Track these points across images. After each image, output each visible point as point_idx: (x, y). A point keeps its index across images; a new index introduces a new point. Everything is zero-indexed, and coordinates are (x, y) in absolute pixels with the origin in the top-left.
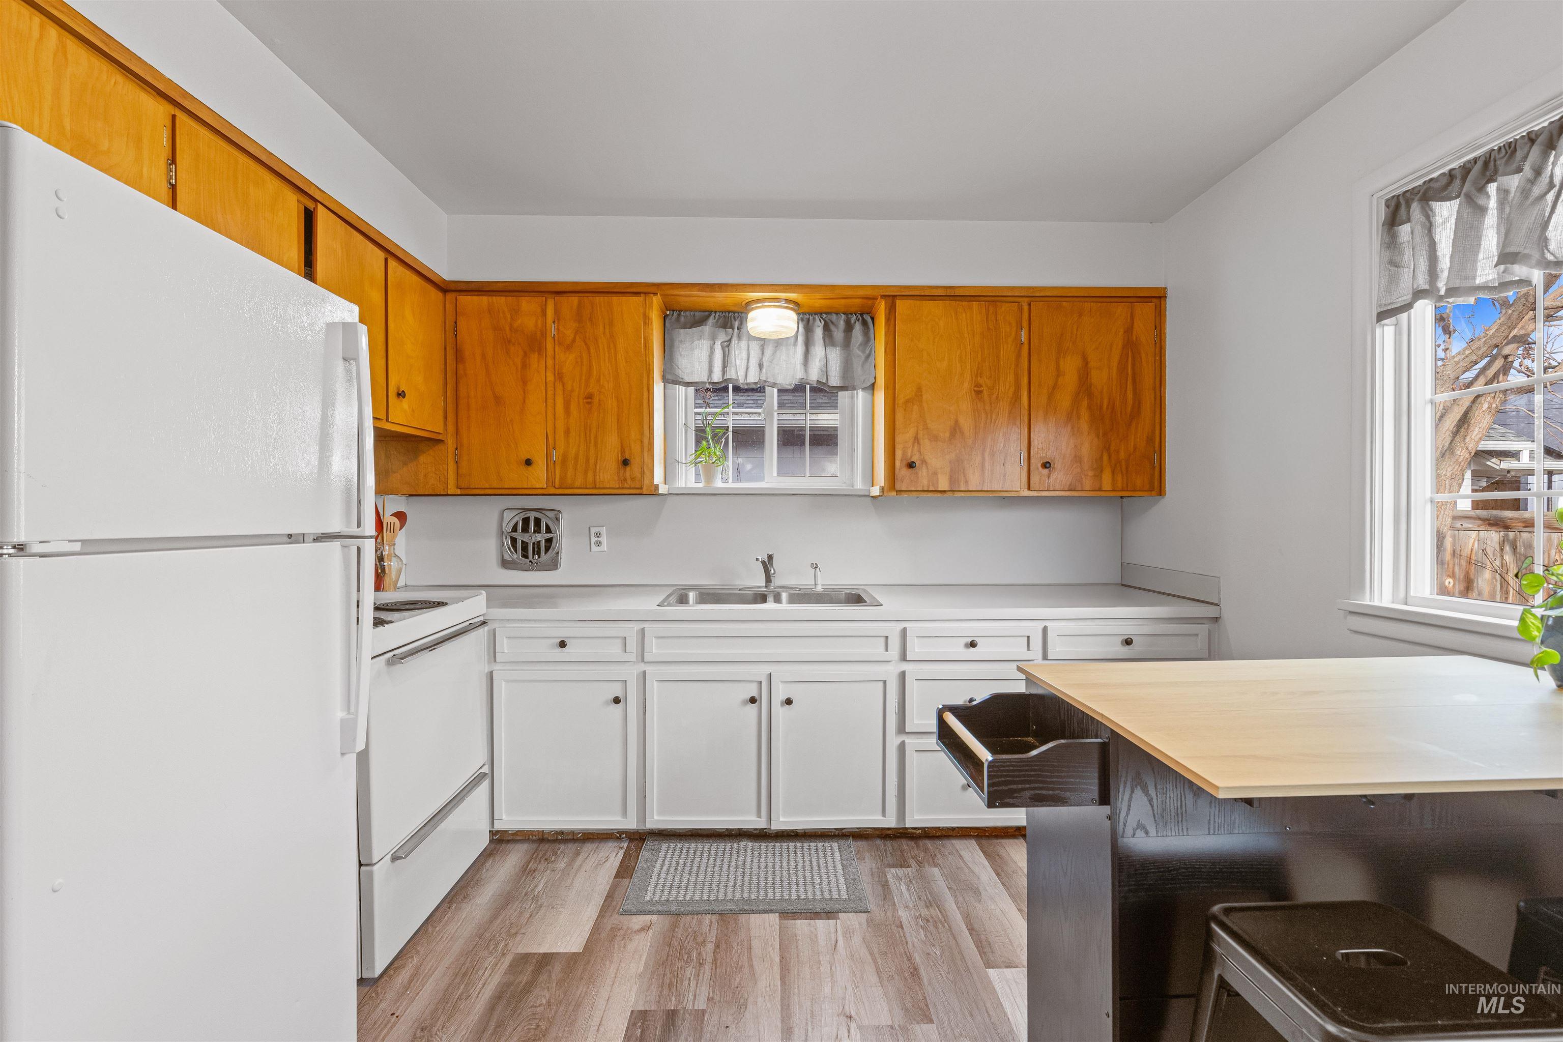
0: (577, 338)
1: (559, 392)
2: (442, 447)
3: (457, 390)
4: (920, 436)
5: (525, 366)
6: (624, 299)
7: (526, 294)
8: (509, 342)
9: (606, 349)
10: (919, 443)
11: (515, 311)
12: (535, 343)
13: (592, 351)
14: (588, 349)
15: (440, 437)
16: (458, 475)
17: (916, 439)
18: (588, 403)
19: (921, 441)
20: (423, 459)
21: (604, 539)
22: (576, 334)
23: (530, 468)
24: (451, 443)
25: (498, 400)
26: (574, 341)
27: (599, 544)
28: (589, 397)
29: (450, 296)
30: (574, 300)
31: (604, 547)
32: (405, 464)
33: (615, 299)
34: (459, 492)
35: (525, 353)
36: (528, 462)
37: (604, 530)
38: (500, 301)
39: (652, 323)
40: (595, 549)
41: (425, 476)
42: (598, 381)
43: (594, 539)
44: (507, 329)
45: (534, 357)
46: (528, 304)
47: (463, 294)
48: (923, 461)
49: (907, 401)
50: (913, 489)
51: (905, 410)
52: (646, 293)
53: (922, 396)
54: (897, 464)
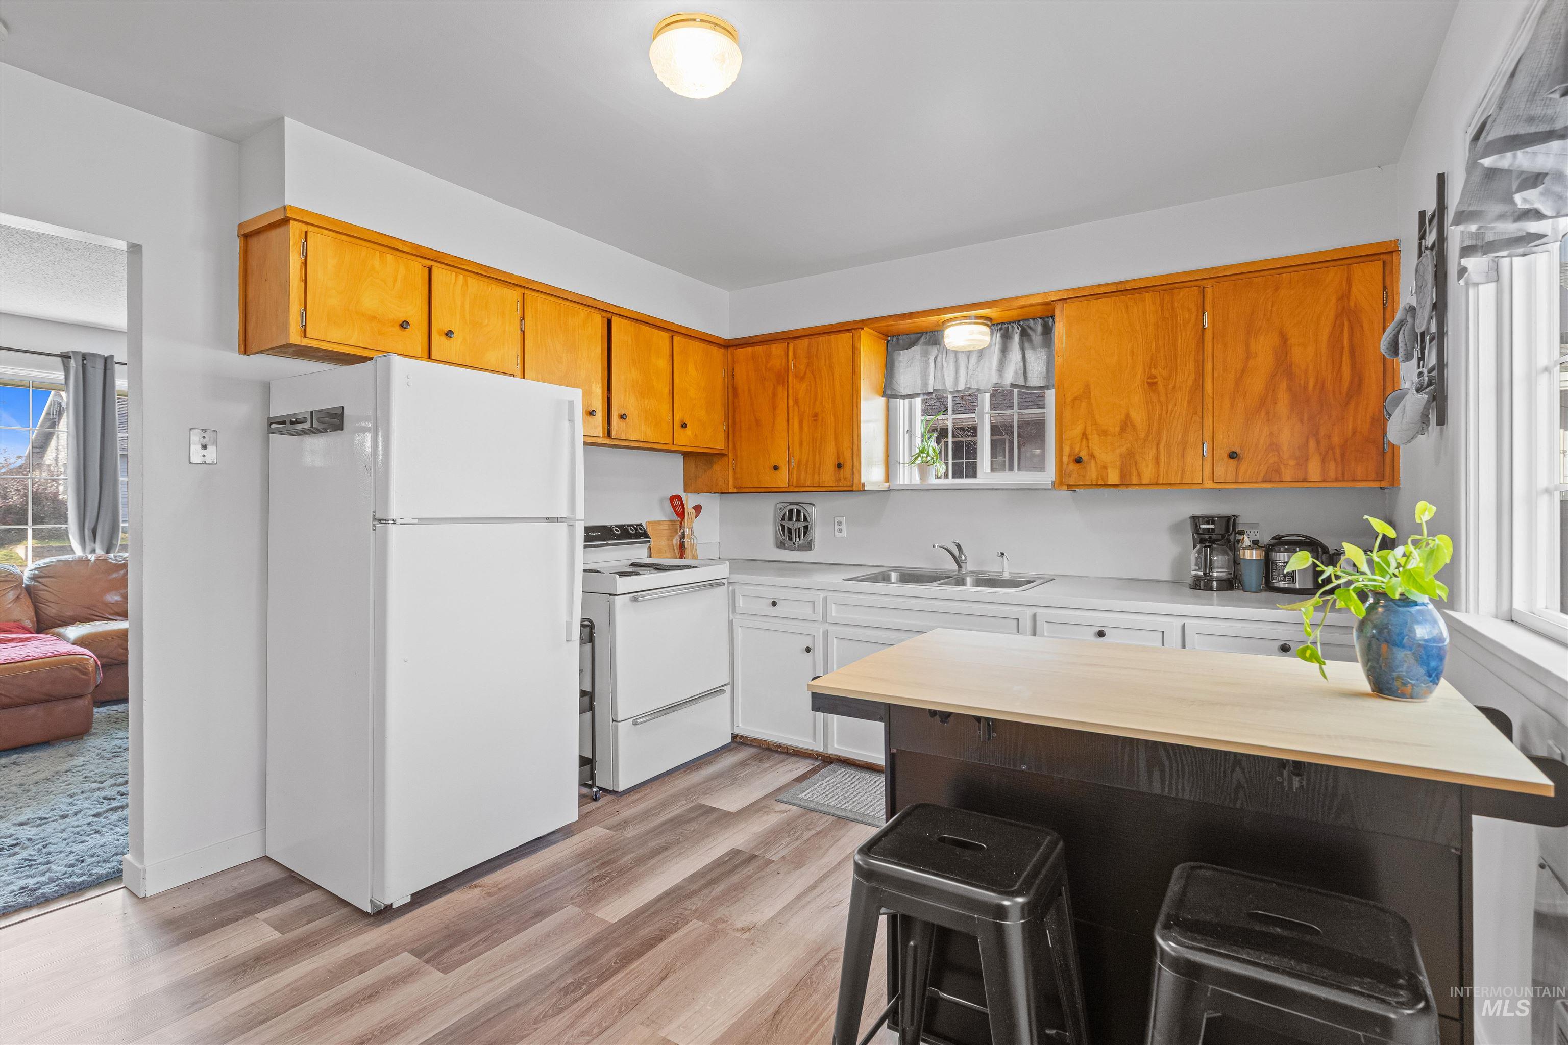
0: (808, 371)
1: (796, 413)
2: (726, 458)
3: (734, 417)
4: (1089, 431)
5: (774, 395)
6: (839, 336)
7: (776, 342)
8: (765, 379)
9: (827, 377)
10: (1087, 439)
11: (769, 356)
12: (782, 378)
13: (817, 380)
14: (815, 378)
15: (723, 452)
16: (735, 479)
17: (1084, 435)
18: (815, 420)
19: (1090, 437)
20: (716, 468)
21: (844, 527)
22: (807, 368)
23: (777, 472)
24: (731, 455)
25: (758, 422)
26: (805, 373)
27: (838, 531)
28: (816, 415)
29: (730, 350)
30: (805, 342)
31: (843, 533)
32: (705, 471)
33: (833, 337)
34: (738, 490)
35: (774, 385)
36: (775, 468)
37: (844, 520)
38: (759, 349)
39: (860, 352)
40: (836, 534)
41: (717, 480)
42: (822, 403)
43: (836, 527)
44: (763, 369)
45: (780, 389)
46: (777, 349)
47: (737, 347)
48: (1092, 456)
49: (1075, 399)
50: (1081, 483)
51: (1072, 408)
52: (855, 329)
53: (1090, 392)
54: (1065, 459)
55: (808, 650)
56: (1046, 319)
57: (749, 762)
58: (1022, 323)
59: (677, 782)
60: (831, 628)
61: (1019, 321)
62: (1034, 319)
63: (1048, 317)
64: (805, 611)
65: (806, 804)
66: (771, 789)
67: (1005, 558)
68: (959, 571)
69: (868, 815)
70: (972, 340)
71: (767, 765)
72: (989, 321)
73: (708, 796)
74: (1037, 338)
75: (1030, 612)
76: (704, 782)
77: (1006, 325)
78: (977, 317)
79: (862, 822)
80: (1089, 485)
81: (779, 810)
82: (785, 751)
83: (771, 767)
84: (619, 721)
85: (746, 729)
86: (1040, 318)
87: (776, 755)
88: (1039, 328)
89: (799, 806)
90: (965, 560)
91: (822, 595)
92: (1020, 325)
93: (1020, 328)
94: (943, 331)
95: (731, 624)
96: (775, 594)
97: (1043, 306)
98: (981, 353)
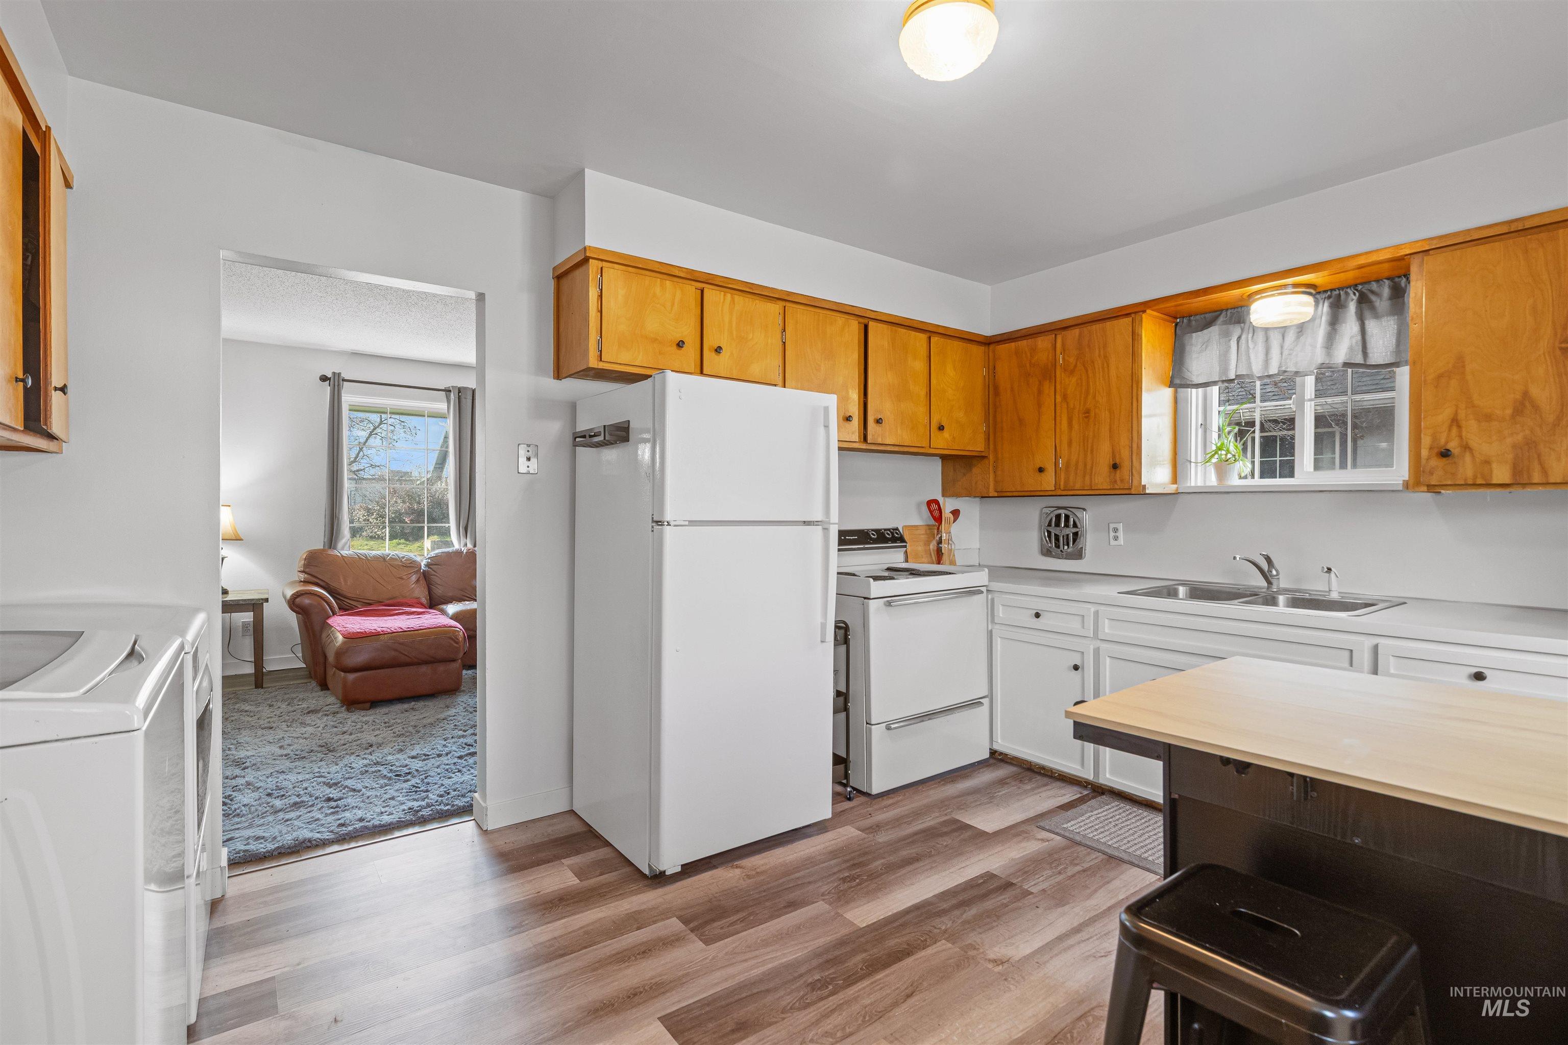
0: (1078, 363)
1: (1065, 411)
2: (986, 461)
3: (995, 417)
4: (1462, 415)
5: (1040, 392)
6: (1115, 322)
7: (1043, 334)
8: (1029, 375)
9: (1101, 369)
10: (1459, 427)
11: (1034, 350)
12: (1048, 373)
13: (1090, 372)
14: (1087, 371)
15: (983, 454)
16: (996, 482)
17: (1455, 422)
18: (1086, 417)
19: (1463, 423)
20: (976, 470)
21: (1121, 534)
22: (1077, 360)
23: (1042, 474)
24: (991, 457)
25: (1021, 421)
26: (1076, 366)
27: (1116, 538)
28: (1087, 412)
29: (992, 347)
30: (1076, 332)
31: (1121, 541)
32: (964, 475)
33: (1108, 324)
34: (996, 494)
35: (1040, 382)
36: (1041, 470)
37: (1120, 527)
38: (1023, 343)
39: (1141, 338)
40: (1113, 542)
41: (976, 483)
42: (1094, 397)
43: (1112, 534)
44: (1028, 365)
45: (1046, 384)
46: (1043, 343)
47: (1001, 343)
48: (1466, 447)
49: (1440, 377)
50: (1449, 483)
51: (1436, 387)
52: (1135, 313)
53: (1464, 366)
54: (1425, 453)
55: (1076, 668)
56: (1397, 280)
57: (1008, 781)
58: (1360, 287)
59: (932, 792)
60: (1104, 646)
61: (1356, 285)
62: (1377, 281)
63: (1400, 277)
64: (1074, 625)
65: (1071, 836)
66: (1031, 814)
67: (1333, 575)
68: (1268, 588)
69: (1146, 859)
70: (1287, 314)
71: (1028, 787)
72: (1313, 290)
73: (963, 811)
74: (1382, 303)
75: (1369, 642)
76: (959, 796)
77: (1337, 292)
78: (1295, 285)
79: (1138, 866)
80: (1462, 485)
81: (1040, 837)
82: (1049, 774)
83: (1033, 789)
84: (873, 725)
85: (1003, 745)
86: (1388, 279)
87: (1039, 778)
88: (1386, 291)
89: (1064, 837)
90: (1277, 575)
91: (1093, 609)
92: (1357, 290)
93: (1357, 294)
94: (1248, 306)
95: (990, 634)
96: (1039, 605)
97: (1392, 264)
98: (1301, 328)
